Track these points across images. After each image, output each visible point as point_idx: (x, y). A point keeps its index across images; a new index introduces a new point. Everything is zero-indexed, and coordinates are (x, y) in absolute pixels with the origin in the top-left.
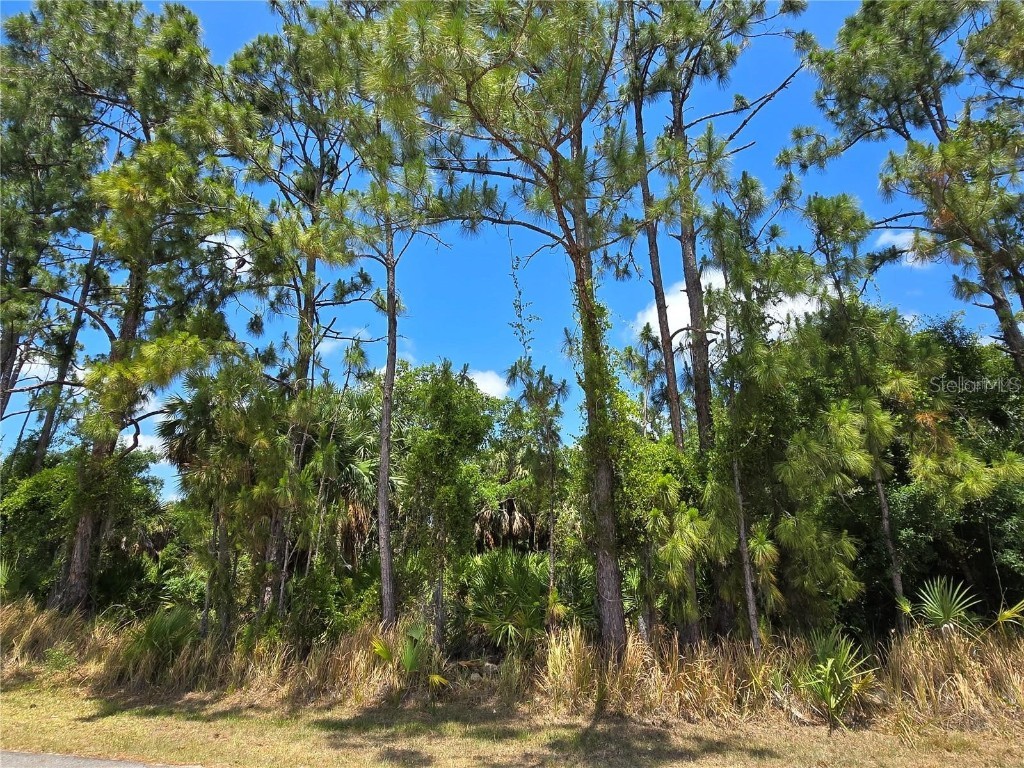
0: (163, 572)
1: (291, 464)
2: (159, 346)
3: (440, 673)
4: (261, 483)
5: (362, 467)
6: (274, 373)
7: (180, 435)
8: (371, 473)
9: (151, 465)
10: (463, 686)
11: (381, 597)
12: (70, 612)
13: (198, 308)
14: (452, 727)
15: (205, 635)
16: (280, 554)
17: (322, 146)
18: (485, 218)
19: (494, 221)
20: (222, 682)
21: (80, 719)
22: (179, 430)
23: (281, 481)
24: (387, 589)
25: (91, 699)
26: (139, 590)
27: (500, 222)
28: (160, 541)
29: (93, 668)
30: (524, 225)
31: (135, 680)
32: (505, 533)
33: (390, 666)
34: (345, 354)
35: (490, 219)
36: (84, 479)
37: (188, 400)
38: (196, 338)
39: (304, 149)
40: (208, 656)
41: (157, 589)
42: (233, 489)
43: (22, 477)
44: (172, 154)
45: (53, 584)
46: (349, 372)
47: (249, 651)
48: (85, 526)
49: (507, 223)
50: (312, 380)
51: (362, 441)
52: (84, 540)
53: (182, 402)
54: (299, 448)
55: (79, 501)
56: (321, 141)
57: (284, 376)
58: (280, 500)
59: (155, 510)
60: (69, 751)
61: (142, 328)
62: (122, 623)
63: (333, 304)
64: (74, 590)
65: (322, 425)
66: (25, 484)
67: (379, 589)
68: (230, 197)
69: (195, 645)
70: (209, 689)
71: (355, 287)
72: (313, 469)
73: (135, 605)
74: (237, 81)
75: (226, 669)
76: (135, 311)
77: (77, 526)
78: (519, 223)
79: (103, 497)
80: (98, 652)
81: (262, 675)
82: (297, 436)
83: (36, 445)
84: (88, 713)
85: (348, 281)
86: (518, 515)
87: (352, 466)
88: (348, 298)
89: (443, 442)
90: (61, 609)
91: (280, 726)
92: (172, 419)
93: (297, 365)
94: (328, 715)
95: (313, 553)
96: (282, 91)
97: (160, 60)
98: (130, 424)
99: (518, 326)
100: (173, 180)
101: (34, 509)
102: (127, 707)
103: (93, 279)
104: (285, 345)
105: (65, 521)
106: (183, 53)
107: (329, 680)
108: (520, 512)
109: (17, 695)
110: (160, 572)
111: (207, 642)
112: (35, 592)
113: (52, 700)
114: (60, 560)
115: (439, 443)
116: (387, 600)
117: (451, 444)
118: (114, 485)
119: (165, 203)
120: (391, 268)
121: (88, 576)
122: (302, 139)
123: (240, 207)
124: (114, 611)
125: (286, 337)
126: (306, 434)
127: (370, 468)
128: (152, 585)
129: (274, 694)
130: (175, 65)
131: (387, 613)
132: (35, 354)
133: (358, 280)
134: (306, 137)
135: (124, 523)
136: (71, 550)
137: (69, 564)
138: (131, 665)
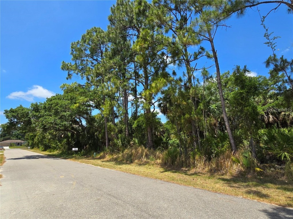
0: (167, 139)
1: (194, 108)
2: (155, 83)
3: (258, 167)
4: (186, 114)
5: (213, 106)
6: (183, 84)
7: (163, 106)
8: (216, 108)
9: (157, 115)
10: (269, 171)
11: (230, 144)
12: (151, 149)
13: (160, 72)
14: (270, 185)
15: (182, 154)
16: (196, 133)
17: (181, 14)
18: (247, 7)
19: (250, 6)
20: (189, 166)
21: (160, 172)
22: (162, 105)
23: (192, 113)
24: (232, 141)
25: (161, 168)
26: (163, 144)
27: (253, 5)
28: (164, 132)
29: (159, 161)
30: (264, 2)
31: (168, 164)
32: (266, 122)
33: (239, 164)
34: (201, 73)
35: (249, 6)
36: (147, 119)
37: (162, 97)
38: (163, 79)
39: (176, 17)
40: (184, 159)
41: (167, 143)
42: (180, 117)
43: (135, 120)
44: (147, 31)
45: (146, 143)
46: (204, 78)
47: (194, 158)
48: (149, 130)
49: (257, 5)
50: (194, 83)
51: (211, 99)
52: (149, 133)
53: (161, 98)
54: (195, 103)
55: (147, 124)
56: (180, 12)
57: (185, 84)
58: (193, 118)
59: (161, 125)
60: (161, 179)
61: (149, 81)
62: (162, 151)
63: (194, 60)
64: (150, 144)
65: (199, 95)
66: (136, 122)
67: (230, 141)
68: (162, 37)
69: (180, 156)
70: (186, 167)
71: (200, 53)
72: (200, 108)
73: (163, 147)
74: (155, 6)
75: (189, 163)
76: (147, 78)
77: (147, 130)
78: (262, 3)
79: (151, 123)
80: (159, 158)
81: (199, 165)
82: (194, 100)
83: (135, 113)
84: (161, 171)
85: (197, 51)
86: (271, 116)
87: (210, 106)
88: (198, 57)
89: (243, 93)
90: (149, 148)
91: (209, 179)
92: (160, 103)
93: (188, 80)
94: (223, 177)
95: (205, 132)
96: (166, 3)
97: (138, 9)
98: (152, 105)
99: (268, 43)
100: (148, 38)
101: (138, 127)
102: (169, 170)
103: (136, 74)
104: (184, 75)
105: (145, 129)
106: (143, 4)
107: (220, 167)
108: (271, 115)
109: (147, 166)
110: (166, 139)
111: (183, 155)
112: (143, 144)
113: (153, 167)
114: (146, 138)
115: (241, 94)
116: (233, 145)
117: (246, 93)
118: (152, 120)
119: (148, 45)
120: (211, 41)
121: (152, 141)
122: (175, 15)
123: (165, 39)
124: (159, 148)
125: (184, 73)
126: (196, 99)
127: (216, 106)
128: (165, 143)
129: (204, 170)
130: (142, 8)
131: (234, 148)
132: (129, 94)
133: (200, 50)
134: (176, 13)
135: (156, 129)
136: (148, 135)
137: (148, 138)
138: (167, 161)
